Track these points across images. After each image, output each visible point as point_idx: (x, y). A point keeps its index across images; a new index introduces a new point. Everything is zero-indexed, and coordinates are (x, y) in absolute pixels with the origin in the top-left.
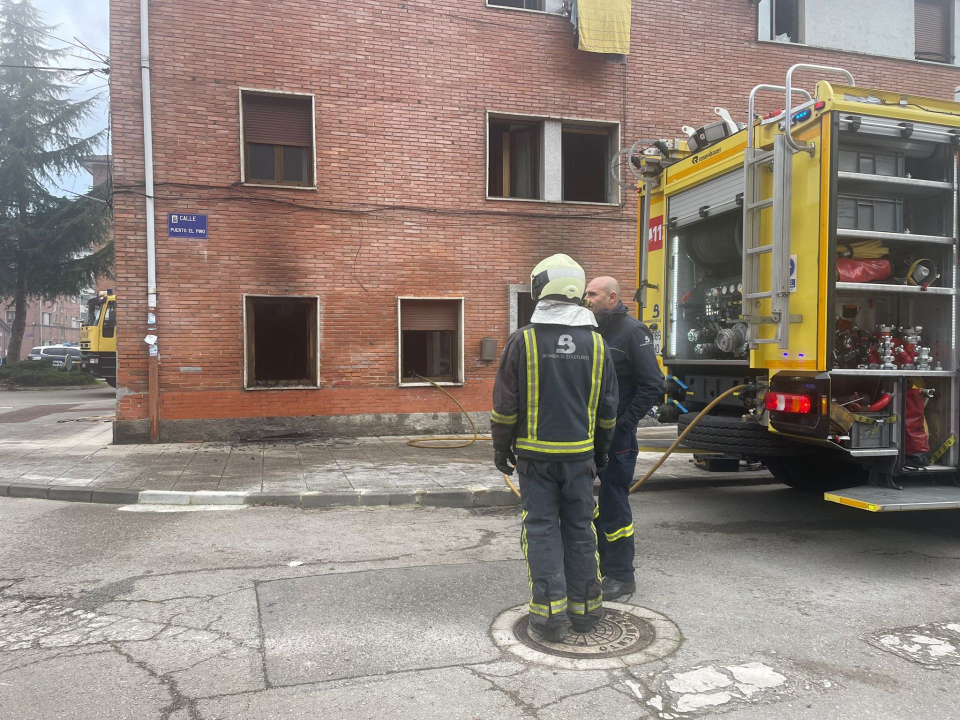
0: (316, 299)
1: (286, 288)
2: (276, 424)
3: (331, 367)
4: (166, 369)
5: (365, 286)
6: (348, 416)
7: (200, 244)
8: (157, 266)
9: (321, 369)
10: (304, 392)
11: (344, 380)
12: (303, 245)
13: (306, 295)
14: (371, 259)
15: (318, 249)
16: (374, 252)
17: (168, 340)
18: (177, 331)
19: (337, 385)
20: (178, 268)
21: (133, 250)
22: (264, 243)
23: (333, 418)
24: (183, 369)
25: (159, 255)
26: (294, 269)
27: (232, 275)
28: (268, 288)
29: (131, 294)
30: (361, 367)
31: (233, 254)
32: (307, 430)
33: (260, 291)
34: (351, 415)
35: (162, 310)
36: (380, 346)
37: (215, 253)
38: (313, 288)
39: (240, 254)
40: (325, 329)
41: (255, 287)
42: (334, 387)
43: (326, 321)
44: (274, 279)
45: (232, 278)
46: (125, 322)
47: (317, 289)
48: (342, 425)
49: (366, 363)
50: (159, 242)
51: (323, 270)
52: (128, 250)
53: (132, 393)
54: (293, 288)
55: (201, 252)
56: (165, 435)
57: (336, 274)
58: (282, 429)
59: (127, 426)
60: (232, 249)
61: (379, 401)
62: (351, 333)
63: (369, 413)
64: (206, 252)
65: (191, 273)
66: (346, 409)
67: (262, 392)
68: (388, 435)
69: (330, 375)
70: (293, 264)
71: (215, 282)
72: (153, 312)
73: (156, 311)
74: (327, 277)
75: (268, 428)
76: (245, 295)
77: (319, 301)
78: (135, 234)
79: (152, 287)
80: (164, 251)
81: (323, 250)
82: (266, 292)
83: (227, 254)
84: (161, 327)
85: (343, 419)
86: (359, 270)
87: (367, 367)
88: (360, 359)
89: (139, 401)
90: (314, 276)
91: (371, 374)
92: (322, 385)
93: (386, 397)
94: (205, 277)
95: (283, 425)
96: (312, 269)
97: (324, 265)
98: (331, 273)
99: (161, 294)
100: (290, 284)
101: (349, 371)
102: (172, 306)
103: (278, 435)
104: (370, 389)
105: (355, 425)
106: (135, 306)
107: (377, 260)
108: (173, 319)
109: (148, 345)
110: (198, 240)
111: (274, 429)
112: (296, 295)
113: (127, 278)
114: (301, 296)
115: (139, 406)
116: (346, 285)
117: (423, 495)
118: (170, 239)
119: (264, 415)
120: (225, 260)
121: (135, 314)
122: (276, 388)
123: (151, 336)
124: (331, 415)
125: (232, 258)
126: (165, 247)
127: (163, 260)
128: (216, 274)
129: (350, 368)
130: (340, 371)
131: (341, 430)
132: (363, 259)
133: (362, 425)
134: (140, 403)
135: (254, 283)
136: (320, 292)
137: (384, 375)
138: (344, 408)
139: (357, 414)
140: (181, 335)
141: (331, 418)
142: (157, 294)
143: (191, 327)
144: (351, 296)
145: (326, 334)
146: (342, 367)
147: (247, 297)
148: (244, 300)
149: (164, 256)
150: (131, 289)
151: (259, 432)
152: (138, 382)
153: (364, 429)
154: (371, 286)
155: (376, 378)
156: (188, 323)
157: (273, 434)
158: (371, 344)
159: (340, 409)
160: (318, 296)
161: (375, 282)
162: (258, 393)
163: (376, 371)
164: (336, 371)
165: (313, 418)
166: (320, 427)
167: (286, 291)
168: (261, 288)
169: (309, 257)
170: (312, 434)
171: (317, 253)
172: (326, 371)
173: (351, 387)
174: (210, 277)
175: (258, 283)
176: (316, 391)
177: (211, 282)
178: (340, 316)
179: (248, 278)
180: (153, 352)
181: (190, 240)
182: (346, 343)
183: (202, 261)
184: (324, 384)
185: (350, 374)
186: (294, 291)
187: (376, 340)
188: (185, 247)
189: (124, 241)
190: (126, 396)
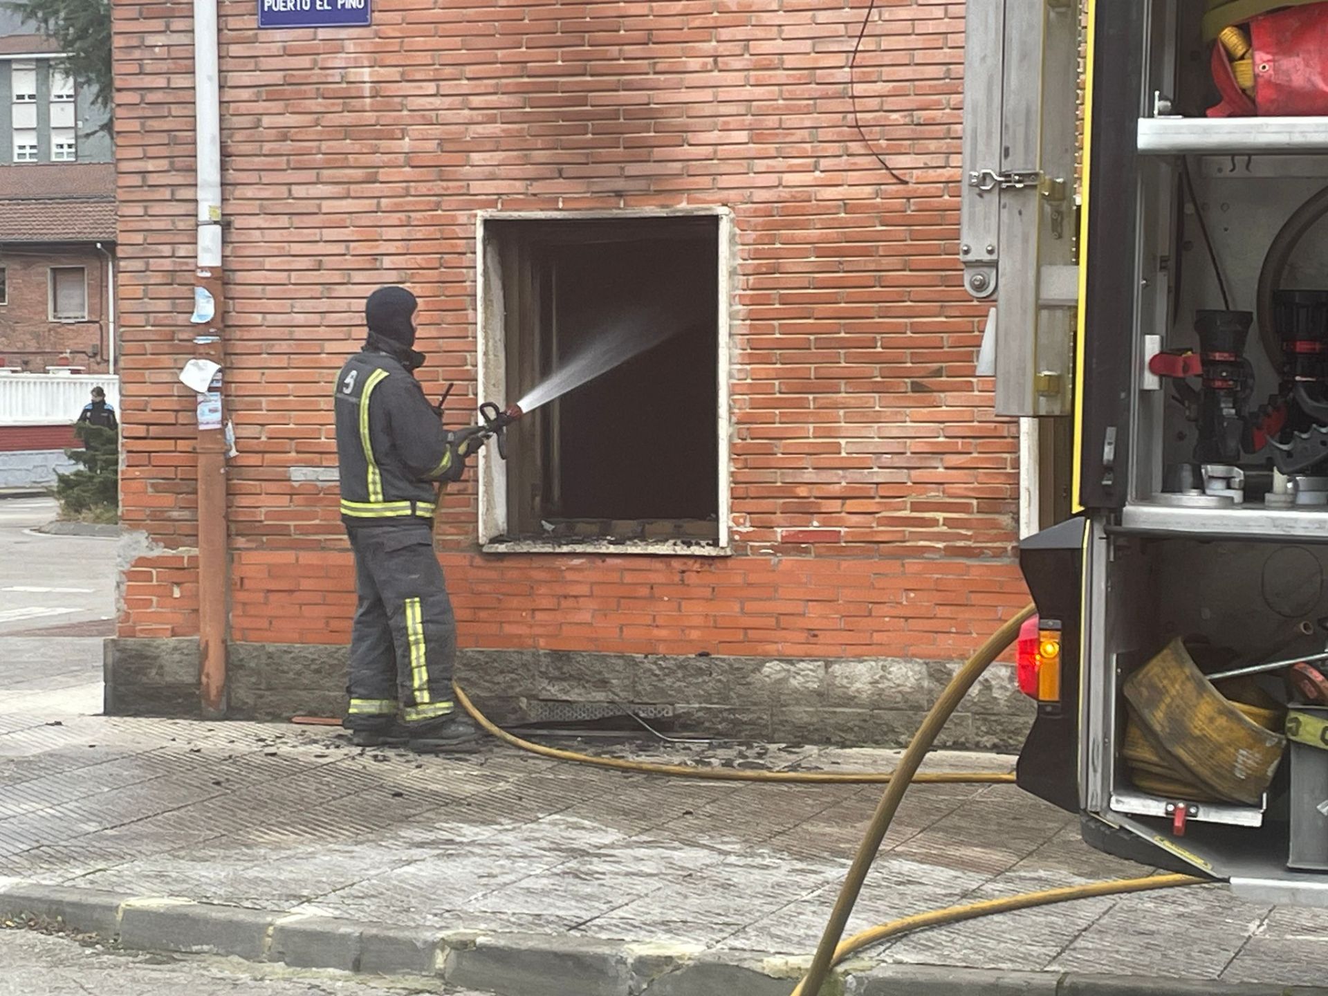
0: (715, 219)
1: (620, 184)
2: (579, 679)
3: (767, 475)
4: (252, 473)
5: (893, 161)
6: (828, 665)
7: (350, 46)
8: (224, 129)
9: (735, 481)
10: (676, 564)
11: (815, 525)
12: (675, 22)
13: (683, 206)
14: (919, 57)
15: (725, 34)
16: (931, 27)
17: (255, 376)
18: (283, 347)
19: (792, 545)
20: (284, 135)
21: (161, 82)
22: (547, 25)
23: (772, 669)
24: (299, 474)
25: (230, 95)
26: (646, 114)
27: (448, 147)
28: (559, 185)
29: (155, 225)
30: (881, 476)
31: (448, 71)
32: (681, 707)
33: (536, 199)
34: (839, 659)
35: (240, 277)
36: (949, 397)
37: (394, 73)
38: (706, 182)
39: (470, 71)
40: (754, 331)
41: (519, 186)
42: (776, 550)
43: (755, 300)
44: (578, 155)
45: (445, 159)
46: (140, 319)
47: (724, 181)
48: (801, 696)
49: (898, 461)
50: (235, 50)
51: (741, 109)
52: (147, 82)
53: (159, 551)
54: (641, 184)
55: (353, 75)
56: (243, 694)
57: (791, 121)
58: (600, 696)
59: (141, 656)
60: (448, 57)
61: (946, 612)
62: (843, 343)
63: (906, 657)
64: (366, 74)
65: (325, 146)
66: (822, 637)
67: (537, 563)
68: (978, 747)
69: (765, 505)
70: (640, 96)
71: (394, 174)
72: (207, 284)
73: (221, 281)
74: (757, 134)
75: (554, 691)
76: (481, 214)
77: (724, 229)
78: (166, 30)
79: (208, 202)
80: (245, 78)
81: (740, 33)
82: (551, 202)
83: (431, 75)
84: (238, 334)
85: (807, 676)
86: (873, 104)
87: (902, 476)
88: (876, 444)
89: (178, 576)
90: (714, 136)
91: (915, 507)
92: (740, 544)
93: (975, 599)
94: (364, 159)
95: (603, 684)
96: (708, 110)
97: (748, 92)
98: (772, 121)
99: (238, 222)
100: (632, 169)
101: (835, 490)
102: (269, 263)
103: (585, 716)
104: (913, 565)
105: (849, 700)
106: (167, 264)
107: (939, 56)
108: (272, 305)
109: (191, 397)
110: (343, 33)
111: (572, 697)
112: (650, 210)
113: (144, 173)
114: (663, 213)
115: (177, 593)
116: (824, 163)
117: (462, 947)
118: (264, 35)
119: (542, 642)
120: (422, 95)
121: (166, 291)
122: (579, 548)
123: (202, 362)
124: (768, 658)
125: (446, 87)
126: (251, 64)
127: (243, 108)
128: (394, 145)
129: (841, 481)
130: (802, 491)
131: (801, 714)
132: (888, 58)
133: (878, 702)
134: (178, 584)
135: (516, 171)
136: (732, 195)
137: (965, 508)
138: (813, 633)
139: (859, 659)
140: (297, 360)
141: (766, 670)
142: (226, 225)
143: (323, 332)
144: (846, 205)
145: (756, 351)
146: (809, 475)
147: (487, 223)
148: (480, 233)
149: (245, 94)
150: (156, 209)
151: (524, 702)
152: (175, 514)
153: (888, 716)
154: (921, 161)
155: (934, 522)
156: (315, 319)
157: (569, 715)
158: (917, 388)
159: (802, 637)
160: (721, 210)
161: (933, 145)
162: (523, 563)
163: (934, 495)
164: (787, 490)
165: (703, 663)
166: (725, 699)
167: (619, 194)
168: (537, 187)
169: (694, 64)
170: (699, 723)
171: (722, 49)
172: (753, 491)
173: (841, 553)
174: (377, 159)
175: (530, 171)
176: (719, 564)
177: (383, 174)
178: (804, 279)
179: (499, 156)
180: (209, 415)
181: (323, 33)
182: (826, 383)
183: (355, 103)
184: (746, 538)
185: (835, 505)
186: (646, 193)
187: (938, 373)
188: (305, 62)
189: (137, 54)
190: (141, 561)
